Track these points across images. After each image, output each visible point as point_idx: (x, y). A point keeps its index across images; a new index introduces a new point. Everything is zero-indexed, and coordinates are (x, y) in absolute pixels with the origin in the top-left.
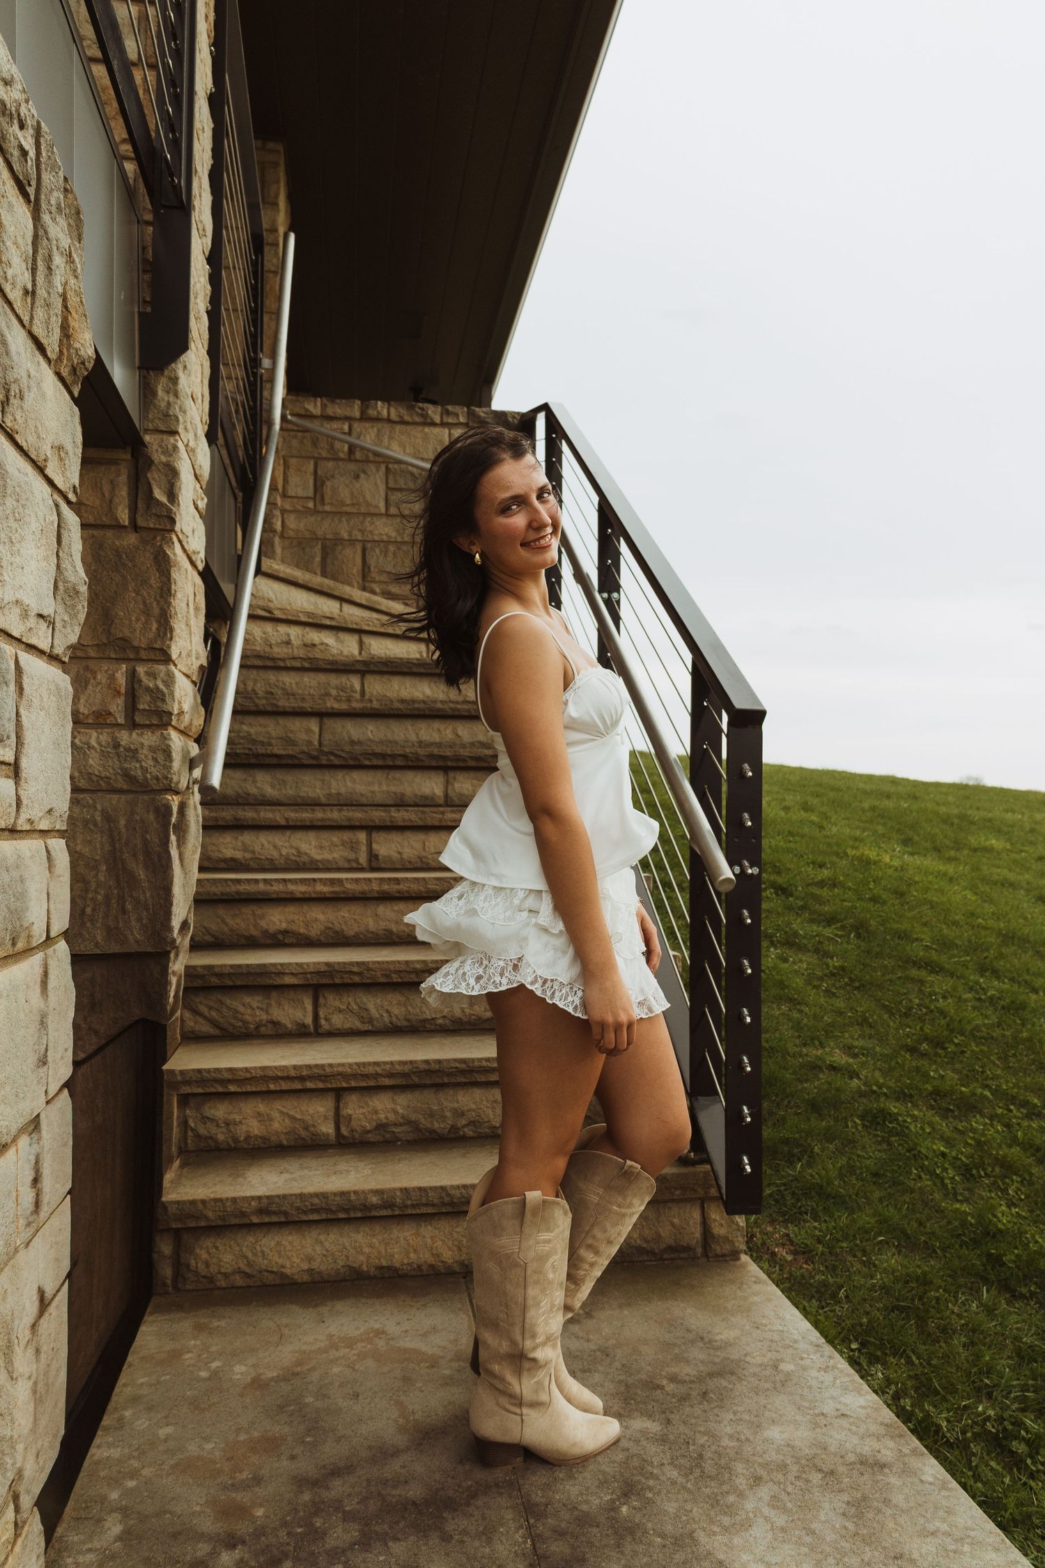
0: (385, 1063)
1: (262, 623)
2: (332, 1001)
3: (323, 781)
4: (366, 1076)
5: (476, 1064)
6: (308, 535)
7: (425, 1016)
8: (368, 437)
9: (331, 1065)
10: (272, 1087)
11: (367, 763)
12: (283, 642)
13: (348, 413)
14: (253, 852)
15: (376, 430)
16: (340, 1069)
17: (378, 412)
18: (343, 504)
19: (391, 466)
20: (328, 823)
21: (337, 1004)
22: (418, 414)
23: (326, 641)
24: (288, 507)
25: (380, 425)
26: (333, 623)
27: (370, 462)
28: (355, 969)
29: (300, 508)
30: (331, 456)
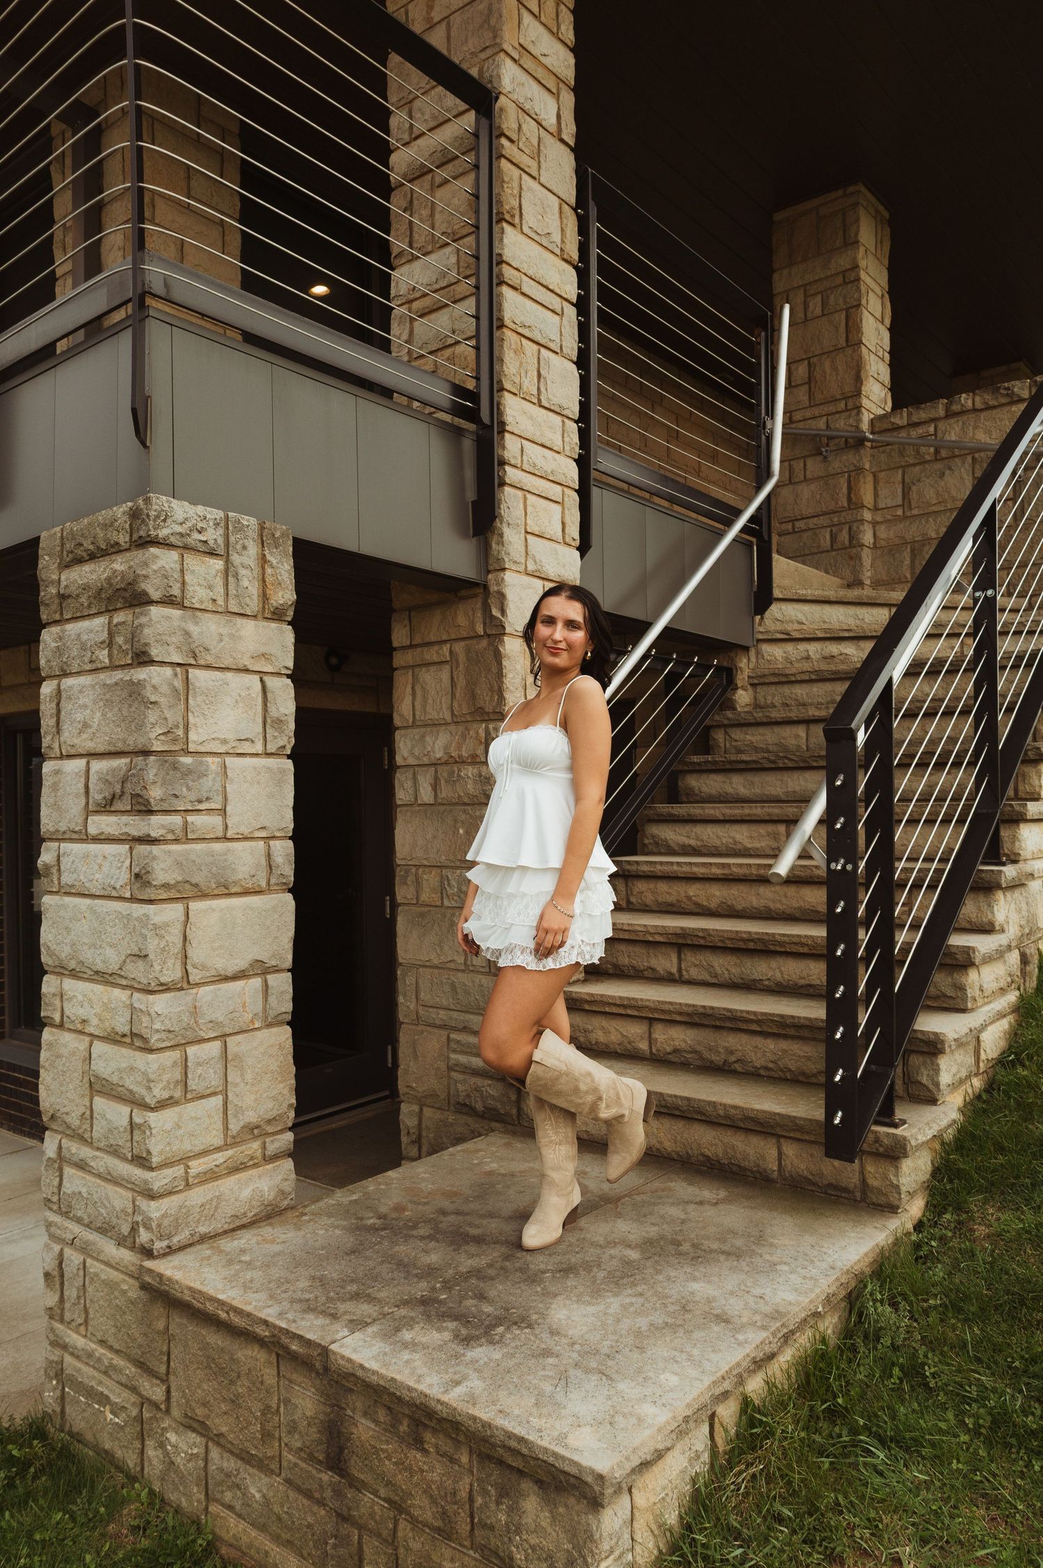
0: (676, 1003)
1: (783, 645)
2: (690, 957)
3: (782, 780)
4: (663, 1011)
5: (738, 1014)
6: (898, 541)
7: (753, 977)
8: (953, 432)
9: (642, 1000)
10: (607, 1009)
11: (815, 764)
12: (803, 658)
13: (933, 414)
14: (702, 841)
15: (960, 423)
16: (647, 1003)
17: (962, 405)
18: (931, 505)
19: (977, 455)
20: (753, 818)
21: (693, 959)
22: (1003, 395)
23: (845, 651)
24: (879, 519)
25: (965, 418)
26: (851, 634)
27: (956, 456)
28: (701, 934)
29: (889, 517)
30: (916, 461)
